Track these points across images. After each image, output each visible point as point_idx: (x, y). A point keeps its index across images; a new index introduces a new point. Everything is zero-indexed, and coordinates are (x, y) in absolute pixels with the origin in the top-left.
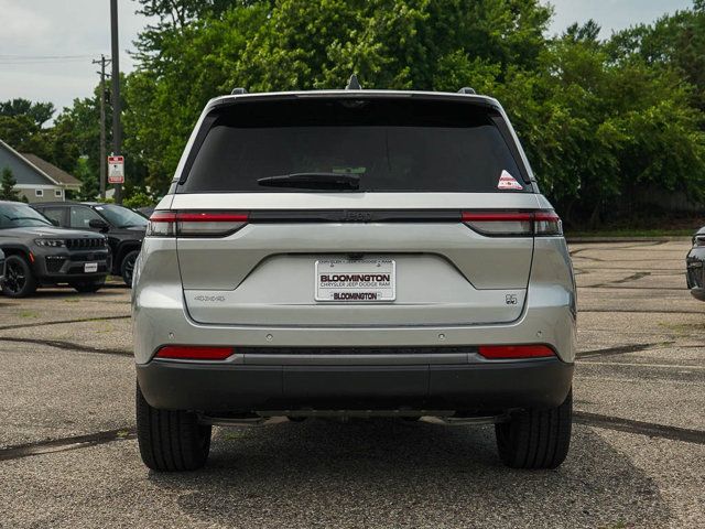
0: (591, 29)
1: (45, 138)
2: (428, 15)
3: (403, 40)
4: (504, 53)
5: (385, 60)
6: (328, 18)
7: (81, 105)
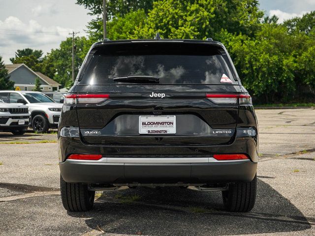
0: (275, 19)
1: (42, 66)
2: (214, 15)
3: (204, 26)
4: (245, 31)
5: (196, 33)
6: (173, 17)
7: (54, 52)
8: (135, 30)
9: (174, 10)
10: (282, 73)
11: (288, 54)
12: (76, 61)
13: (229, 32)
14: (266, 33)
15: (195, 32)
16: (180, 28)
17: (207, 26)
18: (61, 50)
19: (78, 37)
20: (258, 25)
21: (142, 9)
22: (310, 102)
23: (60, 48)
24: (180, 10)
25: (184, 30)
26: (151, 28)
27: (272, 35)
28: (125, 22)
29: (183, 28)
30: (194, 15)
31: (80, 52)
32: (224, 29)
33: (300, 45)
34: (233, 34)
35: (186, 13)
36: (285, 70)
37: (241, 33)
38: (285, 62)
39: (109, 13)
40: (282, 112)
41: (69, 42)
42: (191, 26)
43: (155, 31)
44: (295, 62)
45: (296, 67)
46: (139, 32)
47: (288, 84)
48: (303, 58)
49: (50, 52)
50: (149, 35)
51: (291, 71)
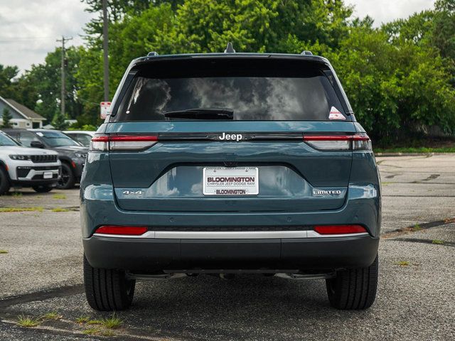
0: (368, 21)
1: (16, 89)
2: (277, 13)
3: (261, 30)
4: (324, 37)
5: (249, 41)
6: (216, 16)
7: (36, 68)
8: (157, 35)
9: (216, 5)
10: (380, 102)
11: (388, 73)
12: (69, 83)
13: (299, 40)
14: (355, 41)
15: (248, 38)
16: (225, 32)
17: (266, 30)
18: (47, 65)
19: (73, 47)
20: (343, 29)
21: (168, 3)
22: (422, 146)
23: (46, 63)
24: (225, 5)
25: (231, 36)
26: (181, 32)
27: (364, 45)
28: (141, 23)
29: (229, 32)
30: (246, 12)
31: (75, 69)
32: (292, 34)
33: (405, 59)
34: (306, 42)
35: (234, 10)
36: (384, 98)
37: (317, 41)
38: (384, 85)
39: (119, 9)
40: (381, 162)
41: (58, 53)
42: (241, 29)
43: (187, 37)
44: (399, 85)
45: (401, 93)
46: (163, 39)
47: (389, 119)
48: (411, 80)
49: (30, 69)
50: (178, 43)
51: (393, 98)
